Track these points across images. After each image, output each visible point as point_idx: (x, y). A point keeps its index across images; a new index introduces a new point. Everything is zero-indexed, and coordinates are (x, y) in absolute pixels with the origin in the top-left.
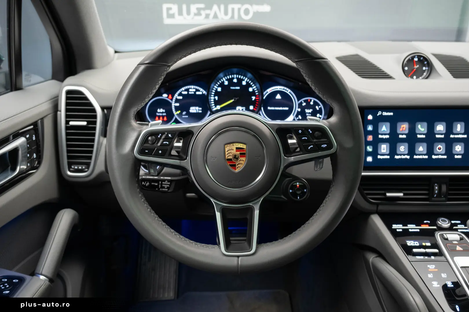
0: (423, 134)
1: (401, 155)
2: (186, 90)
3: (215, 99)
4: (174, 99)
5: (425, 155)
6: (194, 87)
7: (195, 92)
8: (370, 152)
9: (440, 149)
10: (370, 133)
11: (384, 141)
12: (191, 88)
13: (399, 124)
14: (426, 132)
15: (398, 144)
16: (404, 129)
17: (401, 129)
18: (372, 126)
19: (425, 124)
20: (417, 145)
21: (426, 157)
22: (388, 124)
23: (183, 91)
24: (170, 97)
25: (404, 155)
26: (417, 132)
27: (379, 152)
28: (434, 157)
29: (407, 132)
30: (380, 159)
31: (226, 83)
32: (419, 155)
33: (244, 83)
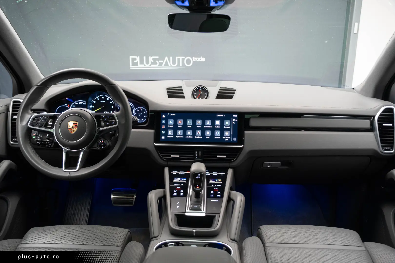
0: (190, 126)
1: (179, 136)
2: (77, 102)
3: (92, 107)
4: (71, 107)
5: (191, 136)
6: (82, 101)
7: (83, 104)
8: (163, 134)
9: (199, 133)
10: (164, 124)
11: (171, 128)
12: (80, 102)
13: (178, 120)
14: (192, 124)
15: (178, 130)
16: (181, 122)
17: (179, 123)
18: (165, 121)
19: (191, 120)
20: (187, 131)
21: (192, 137)
22: (173, 120)
23: (76, 103)
24: (69, 106)
25: (181, 136)
26: (187, 124)
27: (168, 134)
28: (196, 137)
29: (182, 124)
30: (168, 137)
31: (98, 99)
32: (188, 136)
33: (108, 99)
